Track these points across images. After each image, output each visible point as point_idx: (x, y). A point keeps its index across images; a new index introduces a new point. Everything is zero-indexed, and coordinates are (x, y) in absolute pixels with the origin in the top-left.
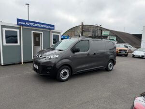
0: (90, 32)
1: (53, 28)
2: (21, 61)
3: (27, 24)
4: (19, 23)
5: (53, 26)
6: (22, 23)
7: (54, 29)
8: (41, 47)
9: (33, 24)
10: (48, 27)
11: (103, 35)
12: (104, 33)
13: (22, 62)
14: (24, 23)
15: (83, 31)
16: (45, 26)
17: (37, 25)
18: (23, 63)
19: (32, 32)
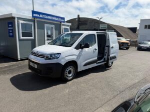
0: (87, 25)
1: (63, 20)
3: (41, 16)
4: (34, 15)
6: (36, 15)
9: (46, 17)
10: (60, 19)
11: (100, 28)
14: (38, 16)
17: (50, 18)
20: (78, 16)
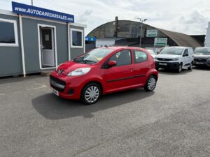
0: (128, 31)
1: (72, 19)
2: (22, 72)
3: (29, 11)
4: (16, 9)
5: (72, 17)
6: (20, 10)
7: (73, 22)
8: (53, 50)
9: (39, 13)
10: (65, 18)
11: (147, 36)
12: (149, 33)
13: (25, 73)
14: (24, 10)
15: (117, 29)
16: (60, 17)
17: (46, 14)
18: (26, 75)
19: (39, 25)
20: (117, 18)
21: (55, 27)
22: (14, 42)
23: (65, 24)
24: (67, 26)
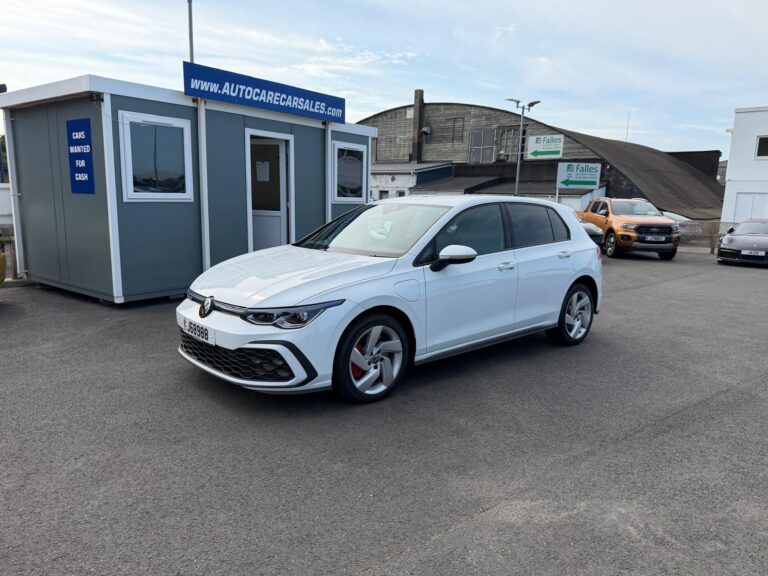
0: (462, 139)
3: (227, 89)
4: (195, 84)
5: (339, 103)
6: (205, 86)
7: (341, 120)
8: (283, 212)
10: (319, 107)
12: (537, 147)
15: (421, 134)
16: (306, 105)
17: (272, 97)
19: (249, 132)
21: (291, 138)
22: (182, 189)
23: (319, 125)
24: (324, 132)
